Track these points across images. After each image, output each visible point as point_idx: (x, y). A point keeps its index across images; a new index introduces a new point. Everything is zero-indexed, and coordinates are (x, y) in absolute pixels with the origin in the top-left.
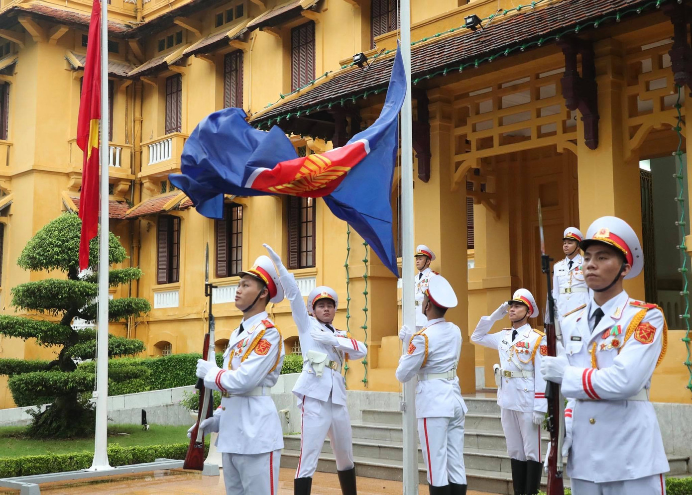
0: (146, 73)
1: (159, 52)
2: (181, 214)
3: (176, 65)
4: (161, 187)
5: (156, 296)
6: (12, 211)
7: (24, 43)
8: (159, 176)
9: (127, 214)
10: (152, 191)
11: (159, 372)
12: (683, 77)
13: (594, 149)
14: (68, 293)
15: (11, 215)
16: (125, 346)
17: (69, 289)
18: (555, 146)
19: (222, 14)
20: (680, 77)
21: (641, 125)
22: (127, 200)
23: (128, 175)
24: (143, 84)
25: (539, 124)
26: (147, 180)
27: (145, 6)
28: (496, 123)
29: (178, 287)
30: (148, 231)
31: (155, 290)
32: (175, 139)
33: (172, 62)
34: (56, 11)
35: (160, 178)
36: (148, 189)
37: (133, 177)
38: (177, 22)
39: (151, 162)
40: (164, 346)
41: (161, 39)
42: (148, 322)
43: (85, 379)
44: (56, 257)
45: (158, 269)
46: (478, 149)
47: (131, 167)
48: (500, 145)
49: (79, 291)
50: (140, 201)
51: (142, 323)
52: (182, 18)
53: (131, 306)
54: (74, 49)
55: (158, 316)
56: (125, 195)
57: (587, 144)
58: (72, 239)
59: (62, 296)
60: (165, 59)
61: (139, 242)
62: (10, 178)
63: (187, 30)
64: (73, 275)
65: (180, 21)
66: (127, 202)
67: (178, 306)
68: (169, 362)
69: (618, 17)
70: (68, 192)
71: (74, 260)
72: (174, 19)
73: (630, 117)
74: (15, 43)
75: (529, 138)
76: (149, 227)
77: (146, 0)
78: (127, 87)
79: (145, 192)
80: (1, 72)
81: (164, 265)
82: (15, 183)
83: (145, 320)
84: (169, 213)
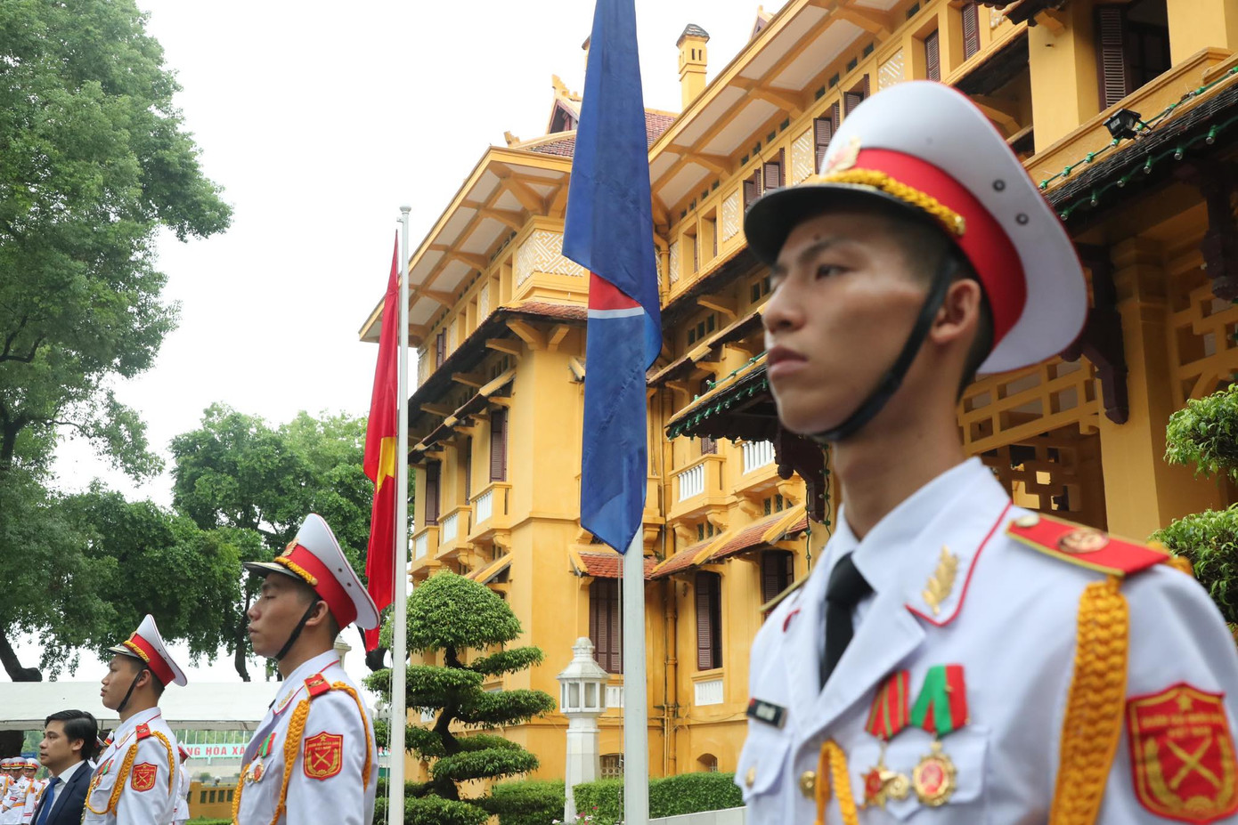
0: (670, 376)
1: (689, 345)
2: (720, 568)
3: (707, 361)
4: (698, 533)
5: (697, 688)
6: (512, 575)
7: (521, 354)
8: (694, 517)
9: (653, 571)
10: (686, 538)
11: (666, 799)
12: (1226, 285)
13: (1123, 423)
14: (426, 683)
15: (511, 581)
17: (427, 678)
18: (1076, 426)
19: (758, 285)
20: (1221, 286)
21: (1199, 376)
22: (656, 552)
23: (654, 518)
24: (672, 392)
25: (1053, 390)
26: (678, 524)
27: (672, 287)
28: (994, 395)
29: (721, 675)
30: (685, 595)
31: (696, 679)
32: (707, 464)
33: (698, 358)
34: (555, 307)
35: (694, 519)
36: (682, 536)
37: (661, 521)
38: (702, 303)
39: (682, 499)
40: (708, 761)
41: (691, 329)
42: (688, 726)
44: (416, 633)
45: (699, 648)
46: (973, 440)
47: (660, 506)
48: (1003, 428)
49: (440, 681)
50: (675, 552)
52: (707, 296)
53: (519, 702)
54: (580, 355)
55: (700, 717)
56: (654, 546)
57: (1108, 415)
59: (417, 689)
60: (689, 355)
61: (676, 612)
62: (510, 531)
63: (720, 313)
65: (707, 300)
66: (656, 556)
67: (722, 702)
68: (677, 784)
69: (1093, 198)
70: (577, 545)
71: (439, 637)
72: (698, 298)
73: (1184, 362)
74: (512, 355)
75: (1040, 416)
76: (686, 589)
77: (673, 278)
78: (653, 397)
79: (680, 541)
80: (494, 394)
81: (707, 643)
82: (517, 535)
83: (685, 723)
84: (703, 568)
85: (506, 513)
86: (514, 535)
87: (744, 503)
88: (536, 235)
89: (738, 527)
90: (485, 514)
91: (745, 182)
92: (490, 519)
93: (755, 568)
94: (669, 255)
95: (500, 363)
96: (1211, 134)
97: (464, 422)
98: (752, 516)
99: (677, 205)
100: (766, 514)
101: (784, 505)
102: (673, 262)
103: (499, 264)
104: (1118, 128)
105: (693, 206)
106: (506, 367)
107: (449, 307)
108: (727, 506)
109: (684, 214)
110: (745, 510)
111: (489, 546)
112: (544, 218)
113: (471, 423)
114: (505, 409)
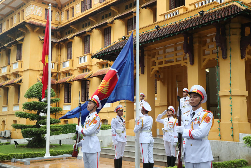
0: (62, 41)
1: (66, 35)
2: (72, 83)
3: (71, 39)
4: (66, 75)
5: (64, 107)
6: (22, 81)
7: (27, 32)
9: (56, 82)
10: (63, 76)
11: (65, 129)
12: (219, 44)
15: (22, 82)
16: (55, 121)
17: (39, 104)
18: (181, 64)
19: (84, 24)
21: (206, 58)
23: (56, 71)
24: (61, 45)
25: (176, 58)
26: (62, 73)
27: (62, 22)
28: (164, 57)
29: (70, 104)
30: (62, 88)
31: (64, 105)
32: (70, 61)
33: (69, 38)
34: (36, 23)
35: (66, 72)
36: (62, 75)
37: (58, 72)
38: (71, 26)
39: (63, 67)
40: (66, 121)
41: (66, 31)
43: (43, 130)
45: (65, 99)
46: (158, 65)
47: (57, 69)
48: (165, 64)
49: (42, 105)
50: (60, 79)
51: (60, 114)
53: (57, 109)
54: (41, 34)
55: (65, 112)
56: (55, 77)
57: (190, 64)
58: (40, 90)
59: (37, 106)
60: (67, 37)
61: (59, 91)
62: (22, 72)
63: (74, 29)
64: (40, 100)
66: (56, 79)
67: (70, 110)
68: (68, 126)
69: (200, 26)
70: (39, 76)
71: (40, 96)
73: (203, 56)
74: (24, 32)
75: (173, 62)
76: (62, 86)
77: (62, 20)
78: (56, 45)
79: (61, 76)
80: (20, 41)
81: (66, 97)
82: (24, 73)
83: (61, 114)
84: (68, 83)
85: (21, 68)
86: (23, 73)
87: (78, 70)
88: (32, 5)
89: (77, 75)
90: (16, 67)
91: (82, 2)
92: (18, 69)
93: (80, 83)
94: (61, 15)
95: (20, 33)
96: (225, 19)
97: (9, 46)
98: (80, 72)
99: (64, 4)
100: (83, 72)
101: (88, 71)
102: (62, 16)
103: (20, 10)
104: (201, 13)
105: (68, 5)
106: (22, 35)
107: (4, 18)
108: (74, 70)
109: (65, 6)
110: (78, 71)
111: (16, 75)
112: (34, 2)
113: (11, 46)
114: (22, 44)
